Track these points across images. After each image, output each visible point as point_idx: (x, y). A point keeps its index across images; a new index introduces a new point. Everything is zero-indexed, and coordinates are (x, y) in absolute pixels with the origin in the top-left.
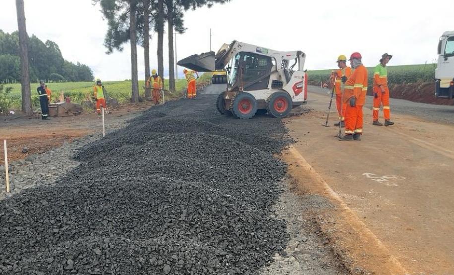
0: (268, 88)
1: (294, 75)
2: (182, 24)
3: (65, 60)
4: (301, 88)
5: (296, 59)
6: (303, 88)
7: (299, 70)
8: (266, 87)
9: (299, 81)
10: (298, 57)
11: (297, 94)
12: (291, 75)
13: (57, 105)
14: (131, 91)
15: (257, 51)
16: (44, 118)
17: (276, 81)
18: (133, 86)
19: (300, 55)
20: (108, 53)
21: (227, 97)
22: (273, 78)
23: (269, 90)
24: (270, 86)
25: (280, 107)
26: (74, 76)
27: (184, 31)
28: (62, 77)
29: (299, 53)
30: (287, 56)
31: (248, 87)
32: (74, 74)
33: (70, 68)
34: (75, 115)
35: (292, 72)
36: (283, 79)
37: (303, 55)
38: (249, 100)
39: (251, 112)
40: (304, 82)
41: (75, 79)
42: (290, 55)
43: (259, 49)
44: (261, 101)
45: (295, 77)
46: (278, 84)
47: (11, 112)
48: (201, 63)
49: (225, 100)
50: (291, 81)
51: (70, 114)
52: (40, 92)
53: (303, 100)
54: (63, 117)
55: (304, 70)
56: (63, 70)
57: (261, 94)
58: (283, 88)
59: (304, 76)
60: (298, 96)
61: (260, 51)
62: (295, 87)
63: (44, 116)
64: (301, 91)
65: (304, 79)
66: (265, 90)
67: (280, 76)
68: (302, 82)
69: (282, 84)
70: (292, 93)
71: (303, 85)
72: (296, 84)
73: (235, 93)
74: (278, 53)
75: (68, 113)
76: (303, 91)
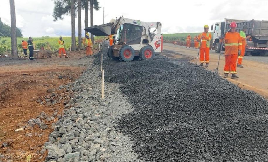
0: (140, 43)
1: (155, 36)
2: (98, 5)
3: (3, 23)
4: (159, 44)
5: (156, 27)
6: (161, 45)
7: (158, 33)
8: (139, 43)
9: (158, 40)
10: (158, 26)
11: (157, 47)
12: (154, 36)
13: (37, 51)
14: (71, 44)
15: (134, 23)
16: (31, 59)
17: (145, 39)
18: (73, 41)
19: (158, 24)
20: (55, 20)
21: (115, 48)
22: (143, 38)
23: (141, 45)
24: (141, 42)
25: (147, 55)
26: (9, 34)
27: (99, 8)
28: (2, 34)
29: (158, 23)
30: (151, 25)
31: (128, 43)
32: (9, 32)
33: (7, 28)
34: (48, 57)
35: (154, 35)
36: (149, 39)
37: (161, 25)
38: (130, 50)
39: (131, 57)
40: (161, 41)
41: (10, 35)
42: (153, 25)
43: (135, 22)
44: (136, 51)
45: (156, 38)
46: (146, 41)
47: (6, 55)
48: (102, 29)
49: (114, 51)
50: (154, 40)
51: (45, 57)
52: (29, 43)
53: (160, 52)
54: (41, 59)
55: (161, 34)
56: (2, 29)
57: (137, 47)
58: (149, 44)
59: (161, 37)
60: (158, 49)
61: (136, 23)
62: (156, 44)
63: (32, 58)
64: (159, 46)
65: (161, 39)
66: (139, 45)
67: (147, 37)
68: (160, 40)
69: (148, 42)
70: (154, 47)
71: (161, 43)
72: (156, 42)
73: (121, 46)
74: (146, 24)
75: (43, 56)
76: (160, 46)
